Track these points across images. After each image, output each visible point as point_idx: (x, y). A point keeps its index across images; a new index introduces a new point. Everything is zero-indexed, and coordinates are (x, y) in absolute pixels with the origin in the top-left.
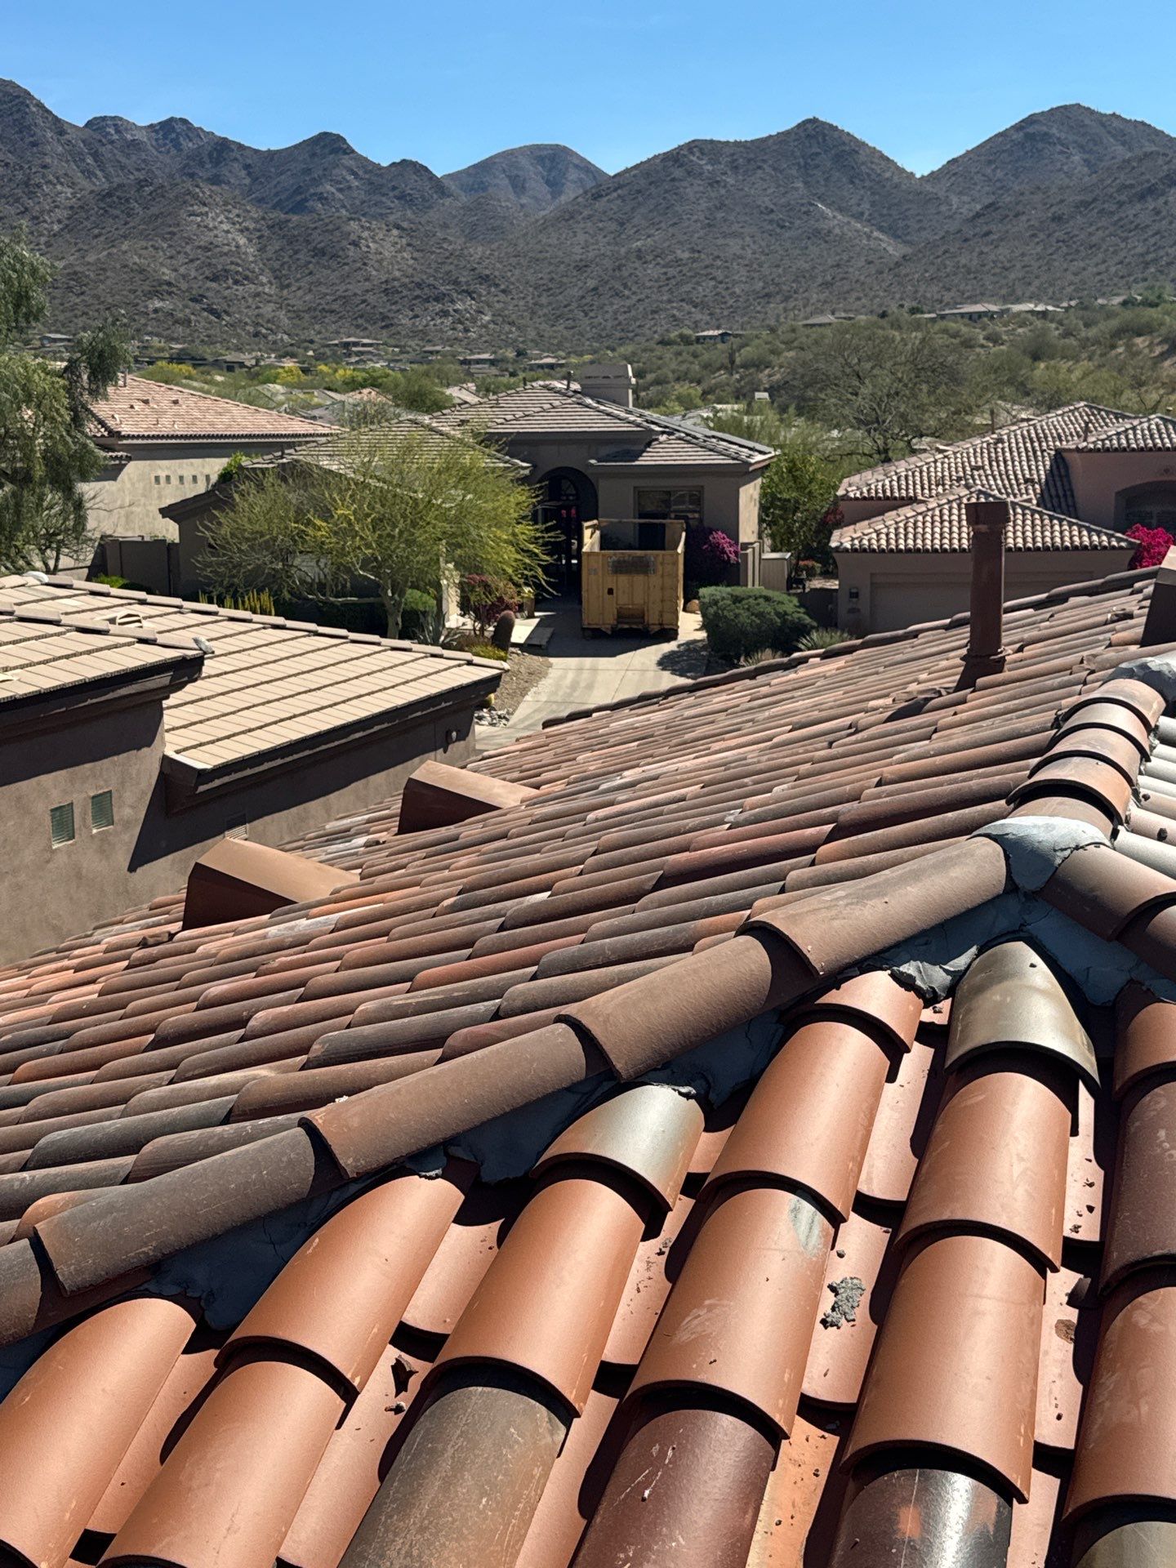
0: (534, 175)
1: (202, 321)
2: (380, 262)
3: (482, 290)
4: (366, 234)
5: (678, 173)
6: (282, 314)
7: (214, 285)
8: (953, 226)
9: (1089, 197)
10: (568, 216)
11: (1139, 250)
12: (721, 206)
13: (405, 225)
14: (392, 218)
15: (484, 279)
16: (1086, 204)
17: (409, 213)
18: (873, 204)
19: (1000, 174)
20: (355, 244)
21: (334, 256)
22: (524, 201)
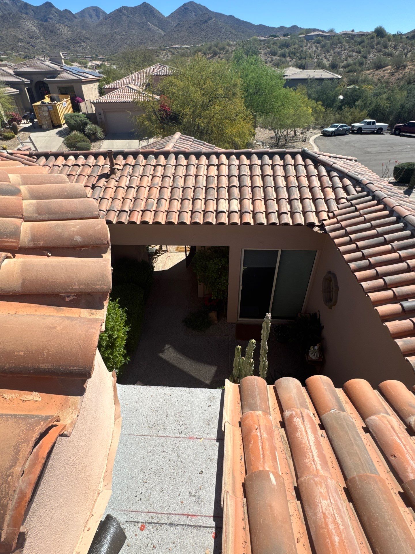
0: (93, 13)
1: (31, 48)
2: (65, 34)
3: (86, 41)
4: (60, 27)
5: (121, 14)
6: (47, 46)
7: (31, 39)
8: (172, 28)
9: (195, 23)
10: (101, 24)
11: (204, 35)
12: (130, 22)
13: (69, 25)
14: (66, 24)
15: (87, 38)
16: (195, 24)
17: (69, 22)
18: (158, 23)
19: (180, 17)
20: (59, 30)
21: (55, 33)
22: (92, 20)
